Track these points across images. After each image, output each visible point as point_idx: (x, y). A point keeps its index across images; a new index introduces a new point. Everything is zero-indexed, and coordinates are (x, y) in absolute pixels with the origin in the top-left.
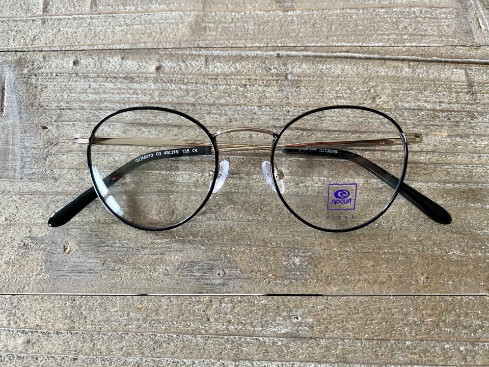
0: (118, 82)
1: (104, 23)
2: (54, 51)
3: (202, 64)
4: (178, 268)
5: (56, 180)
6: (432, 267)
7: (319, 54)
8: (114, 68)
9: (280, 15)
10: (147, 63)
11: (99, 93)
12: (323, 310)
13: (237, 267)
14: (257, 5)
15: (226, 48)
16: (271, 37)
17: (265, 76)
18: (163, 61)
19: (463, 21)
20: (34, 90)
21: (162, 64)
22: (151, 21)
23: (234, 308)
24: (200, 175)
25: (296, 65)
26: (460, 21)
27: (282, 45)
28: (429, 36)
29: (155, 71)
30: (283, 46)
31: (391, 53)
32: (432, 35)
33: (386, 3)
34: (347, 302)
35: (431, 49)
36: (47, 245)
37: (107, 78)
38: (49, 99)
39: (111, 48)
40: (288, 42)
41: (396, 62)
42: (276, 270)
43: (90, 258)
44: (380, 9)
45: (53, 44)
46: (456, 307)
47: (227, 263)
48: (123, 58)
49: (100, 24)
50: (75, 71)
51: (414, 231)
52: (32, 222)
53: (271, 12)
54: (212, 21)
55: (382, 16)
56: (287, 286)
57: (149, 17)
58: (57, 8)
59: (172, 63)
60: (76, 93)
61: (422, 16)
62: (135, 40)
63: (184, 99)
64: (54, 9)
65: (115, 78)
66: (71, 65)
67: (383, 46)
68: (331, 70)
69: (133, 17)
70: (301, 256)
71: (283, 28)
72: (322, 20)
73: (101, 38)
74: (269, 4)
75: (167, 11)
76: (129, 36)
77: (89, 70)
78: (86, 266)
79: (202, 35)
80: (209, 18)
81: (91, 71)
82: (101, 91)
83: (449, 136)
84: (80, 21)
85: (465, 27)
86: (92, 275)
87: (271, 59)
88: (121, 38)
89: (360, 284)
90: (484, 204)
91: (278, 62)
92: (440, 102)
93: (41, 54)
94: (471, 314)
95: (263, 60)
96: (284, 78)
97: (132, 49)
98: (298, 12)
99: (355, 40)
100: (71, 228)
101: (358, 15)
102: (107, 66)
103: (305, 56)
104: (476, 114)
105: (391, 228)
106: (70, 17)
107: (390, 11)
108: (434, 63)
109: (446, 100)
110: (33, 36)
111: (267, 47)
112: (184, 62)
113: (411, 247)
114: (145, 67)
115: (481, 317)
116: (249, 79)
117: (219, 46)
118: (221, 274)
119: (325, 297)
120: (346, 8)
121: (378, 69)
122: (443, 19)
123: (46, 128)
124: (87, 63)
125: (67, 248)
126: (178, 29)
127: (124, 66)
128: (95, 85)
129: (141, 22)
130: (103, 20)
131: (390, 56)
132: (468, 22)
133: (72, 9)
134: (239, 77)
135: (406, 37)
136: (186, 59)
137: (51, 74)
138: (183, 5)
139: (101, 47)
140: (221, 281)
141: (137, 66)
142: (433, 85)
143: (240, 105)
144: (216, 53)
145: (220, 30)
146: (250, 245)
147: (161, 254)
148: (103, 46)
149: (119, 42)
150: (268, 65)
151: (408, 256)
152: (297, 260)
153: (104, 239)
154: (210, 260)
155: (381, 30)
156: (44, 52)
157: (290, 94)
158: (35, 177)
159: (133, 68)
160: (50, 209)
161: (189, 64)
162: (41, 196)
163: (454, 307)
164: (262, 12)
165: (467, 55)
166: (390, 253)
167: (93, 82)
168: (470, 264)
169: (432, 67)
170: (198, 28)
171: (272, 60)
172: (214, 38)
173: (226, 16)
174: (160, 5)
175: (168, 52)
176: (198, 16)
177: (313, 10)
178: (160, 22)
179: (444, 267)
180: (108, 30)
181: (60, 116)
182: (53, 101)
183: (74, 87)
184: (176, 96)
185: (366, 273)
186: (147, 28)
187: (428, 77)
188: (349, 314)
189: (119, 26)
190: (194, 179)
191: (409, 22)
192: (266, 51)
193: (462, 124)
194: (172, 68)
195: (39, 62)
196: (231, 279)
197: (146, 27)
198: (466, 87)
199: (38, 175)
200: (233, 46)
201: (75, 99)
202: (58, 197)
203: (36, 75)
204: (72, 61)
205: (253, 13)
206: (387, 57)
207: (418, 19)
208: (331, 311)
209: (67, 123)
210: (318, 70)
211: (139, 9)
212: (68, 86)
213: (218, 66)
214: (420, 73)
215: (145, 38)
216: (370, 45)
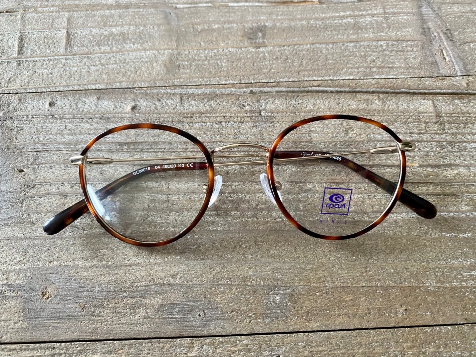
0: (94, 123)
1: (79, 64)
2: (29, 93)
3: (177, 103)
4: (159, 311)
5: (33, 224)
6: (410, 298)
7: (291, 89)
8: (90, 108)
9: (252, 51)
10: (122, 103)
11: (75, 134)
12: (305, 347)
13: (217, 308)
14: (229, 42)
15: (201, 86)
16: (244, 73)
17: (240, 112)
18: (138, 101)
19: (428, 53)
20: (10, 133)
21: (138, 103)
22: (125, 60)
23: (216, 348)
24: (178, 214)
25: (269, 101)
26: (426, 53)
27: (255, 81)
28: (396, 68)
29: (130, 110)
30: (256, 83)
31: (360, 86)
32: (400, 67)
33: (354, 37)
34: (328, 337)
35: (399, 81)
36: (25, 292)
37: (83, 119)
38: (25, 141)
39: (87, 89)
40: (261, 78)
41: (366, 94)
42: (257, 309)
43: (69, 304)
44: (348, 44)
45: (28, 86)
46: (435, 338)
47: (208, 304)
48: (98, 98)
49: (75, 65)
50: (50, 113)
51: (391, 263)
52: (10, 268)
53: (243, 49)
54: (186, 59)
55: (351, 50)
56: (268, 324)
57: (124, 56)
58: (32, 50)
59: (148, 102)
60: (52, 135)
61: (390, 49)
62: (110, 79)
63: (160, 137)
64: (29, 51)
65: (91, 118)
66: (47, 106)
67: (353, 79)
68: (304, 105)
69: (108, 57)
70: (280, 294)
71: (255, 65)
72: (293, 56)
73: (77, 78)
74: (241, 41)
75: (141, 51)
76: (104, 76)
77: (65, 111)
78: (65, 312)
79: (176, 73)
80: (183, 56)
81: (67, 112)
82: (77, 131)
83: (420, 166)
84: (55, 62)
85: (430, 59)
86: (71, 321)
87: (245, 95)
88: (96, 78)
89: (340, 319)
90: (457, 233)
91: (252, 99)
92: (410, 133)
93: (17, 96)
94: (450, 345)
95: (237, 97)
96: (258, 115)
97: (108, 89)
98: (270, 48)
99: (326, 74)
100: (50, 273)
101: (327, 49)
102: (83, 106)
103: (277, 92)
104: (445, 143)
105: (369, 260)
106: (46, 58)
107: (358, 45)
108: (403, 95)
109: (416, 130)
110: (8, 79)
111: (240, 83)
112: (160, 100)
113: (388, 279)
114: (121, 107)
115: (460, 347)
116: (224, 116)
117: (194, 84)
118: (202, 316)
119: (307, 334)
120: (316, 43)
121: (349, 103)
122: (409, 51)
123: (23, 171)
124: (63, 105)
125: (46, 294)
126: (153, 68)
127: (99, 106)
128: (71, 125)
129: (116, 61)
130: (78, 61)
131: (360, 89)
132: (432, 54)
133: (47, 51)
134: (214, 115)
135: (374, 70)
136: (161, 98)
137: (27, 116)
138: (157, 43)
139: (76, 88)
140: (202, 323)
141: (113, 106)
142: (402, 117)
143: (216, 142)
144: (191, 91)
145: (193, 68)
146: (229, 284)
147: (141, 297)
148: (78, 87)
149: (94, 82)
150: (242, 102)
151: (386, 289)
152: (278, 297)
153: (83, 283)
154: (190, 301)
155: (351, 64)
156: (20, 94)
157: (264, 130)
158: (11, 222)
159: (108, 108)
160: (28, 254)
161: (164, 103)
162: (18, 241)
163: (434, 338)
164: (235, 49)
165: (434, 86)
166: (368, 286)
167: (69, 123)
168: (446, 294)
169: (401, 99)
170: (172, 66)
171: (246, 97)
172: (188, 76)
173: (200, 53)
174: (134, 44)
175: (143, 91)
176: (172, 55)
177: (284, 46)
178: (135, 61)
179: (422, 298)
180: (83, 70)
181: (36, 159)
182: (29, 143)
183: (51, 129)
184: (152, 135)
185: (346, 308)
186: (122, 67)
187: (398, 109)
188: (331, 351)
189: (94, 66)
190: (171, 218)
191: (377, 55)
192: (240, 88)
193: (433, 154)
194: (147, 107)
195: (15, 105)
196: (212, 320)
197: (120, 67)
198: (434, 117)
199: (15, 219)
200: (207, 84)
201: (51, 141)
202: (36, 242)
203: (12, 118)
204: (48, 103)
205: (226, 50)
206: (357, 89)
207: (385, 52)
208: (313, 349)
209: (43, 165)
210: (290, 106)
211: (114, 48)
212: (44, 127)
213: (194, 104)
214: (390, 105)
215: (120, 77)
216: (341, 79)
